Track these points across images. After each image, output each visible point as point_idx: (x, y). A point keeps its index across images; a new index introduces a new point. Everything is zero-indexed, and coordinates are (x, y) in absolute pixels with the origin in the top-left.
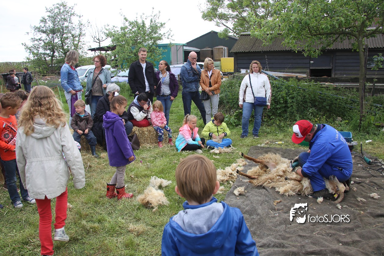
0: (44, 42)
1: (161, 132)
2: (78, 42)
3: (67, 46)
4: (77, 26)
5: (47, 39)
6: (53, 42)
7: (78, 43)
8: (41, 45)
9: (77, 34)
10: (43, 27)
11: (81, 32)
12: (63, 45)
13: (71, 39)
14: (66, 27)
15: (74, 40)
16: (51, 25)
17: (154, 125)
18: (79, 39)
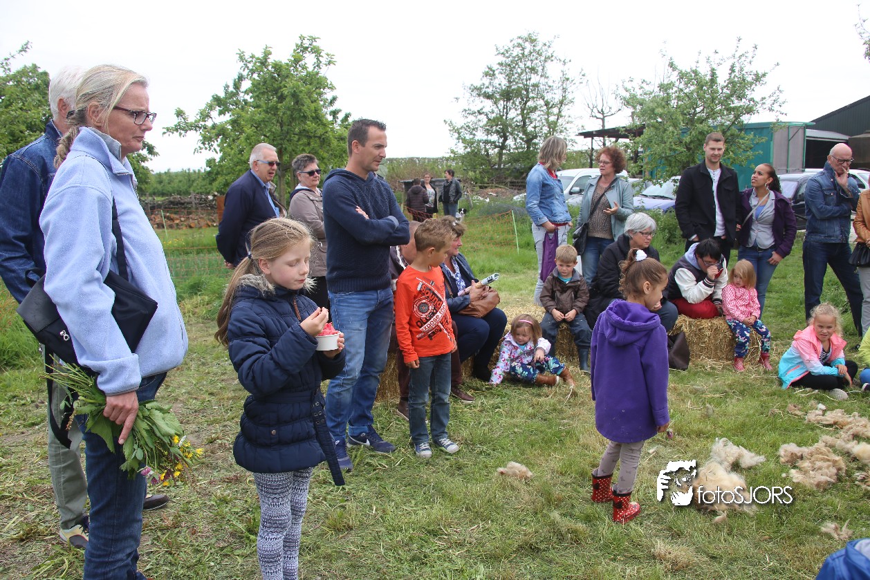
0: (487, 117)
1: (742, 335)
2: (556, 117)
3: (532, 125)
4: (557, 82)
5: (493, 112)
6: (504, 117)
7: (558, 119)
8: (481, 124)
9: (556, 101)
10: (488, 87)
11: (564, 97)
12: (525, 123)
13: (543, 111)
14: (534, 86)
15: (548, 114)
16: (504, 83)
17: (728, 318)
18: (560, 112)
